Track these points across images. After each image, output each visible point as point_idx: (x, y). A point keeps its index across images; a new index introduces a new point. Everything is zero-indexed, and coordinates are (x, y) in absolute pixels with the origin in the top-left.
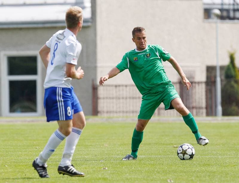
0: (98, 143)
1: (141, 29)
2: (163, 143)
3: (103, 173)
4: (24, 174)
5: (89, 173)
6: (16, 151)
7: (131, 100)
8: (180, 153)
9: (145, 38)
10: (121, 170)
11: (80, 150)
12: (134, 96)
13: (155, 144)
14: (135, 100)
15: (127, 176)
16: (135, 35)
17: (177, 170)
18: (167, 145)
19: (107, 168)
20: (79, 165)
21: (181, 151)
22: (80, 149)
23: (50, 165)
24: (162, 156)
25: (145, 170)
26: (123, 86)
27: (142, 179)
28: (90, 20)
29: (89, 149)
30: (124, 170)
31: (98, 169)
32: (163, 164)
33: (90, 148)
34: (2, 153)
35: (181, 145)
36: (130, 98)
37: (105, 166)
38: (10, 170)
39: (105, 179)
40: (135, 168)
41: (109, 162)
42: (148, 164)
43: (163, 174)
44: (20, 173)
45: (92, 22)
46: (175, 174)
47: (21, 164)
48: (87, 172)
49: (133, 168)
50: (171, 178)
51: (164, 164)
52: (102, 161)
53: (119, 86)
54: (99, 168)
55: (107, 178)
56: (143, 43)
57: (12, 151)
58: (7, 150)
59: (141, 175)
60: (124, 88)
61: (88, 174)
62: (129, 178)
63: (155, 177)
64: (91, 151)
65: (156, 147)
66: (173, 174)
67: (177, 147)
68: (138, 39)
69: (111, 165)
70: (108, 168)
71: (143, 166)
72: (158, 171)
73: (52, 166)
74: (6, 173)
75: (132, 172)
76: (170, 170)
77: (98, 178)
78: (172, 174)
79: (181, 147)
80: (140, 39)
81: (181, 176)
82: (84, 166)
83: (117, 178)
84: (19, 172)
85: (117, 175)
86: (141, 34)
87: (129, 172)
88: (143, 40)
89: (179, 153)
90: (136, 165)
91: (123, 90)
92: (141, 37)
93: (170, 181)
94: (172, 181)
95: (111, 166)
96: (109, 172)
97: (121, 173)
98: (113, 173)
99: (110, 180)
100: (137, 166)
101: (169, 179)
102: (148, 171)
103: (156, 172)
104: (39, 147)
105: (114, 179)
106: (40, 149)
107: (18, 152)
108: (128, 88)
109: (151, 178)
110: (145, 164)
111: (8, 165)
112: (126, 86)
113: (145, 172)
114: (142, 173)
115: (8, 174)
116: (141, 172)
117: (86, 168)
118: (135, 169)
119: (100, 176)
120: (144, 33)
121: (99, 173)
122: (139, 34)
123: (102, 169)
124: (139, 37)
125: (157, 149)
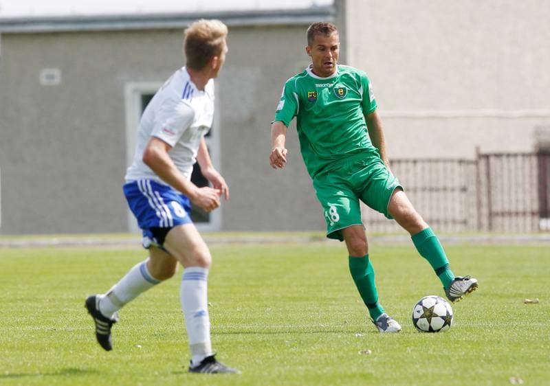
0: (348, 295)
1: (328, 26)
2: (499, 292)
3: (361, 363)
4: (180, 366)
5: (329, 361)
6: (161, 312)
7: (427, 195)
8: (421, 317)
9: (337, 48)
10: (403, 355)
11: (309, 310)
12: (434, 185)
13: (481, 295)
14: (435, 195)
15: (417, 369)
16: (313, 40)
17: (532, 357)
18: (508, 297)
19: (370, 351)
20: (305, 344)
21: (422, 312)
22: (309, 308)
23: (240, 343)
24: (497, 323)
25: (459, 355)
26: (407, 161)
27: (452, 377)
28: (332, 11)
29: (330, 307)
30: (408, 356)
31: (351, 353)
32: (499, 342)
33: (332, 305)
34: (130, 316)
35: (419, 301)
36: (424, 189)
37: (367, 346)
38: (149, 355)
39: (365, 376)
40: (434, 351)
41: (376, 338)
42: (466, 341)
43: (500, 365)
44: (170, 363)
45: (335, 15)
46: (527, 365)
47: (173, 341)
48: (325, 359)
49: (431, 352)
50: (518, 375)
51: (502, 341)
52: (360, 335)
53: (399, 161)
54: (353, 351)
55: (371, 374)
56: (330, 60)
57: (153, 313)
58: (141, 309)
59: (448, 368)
60: (411, 165)
61: (327, 364)
62: (421, 374)
63: (481, 371)
64: (334, 311)
65: (483, 302)
66: (522, 364)
67: (531, 302)
68: (319, 49)
69: (380, 345)
70: (373, 351)
71: (453, 346)
72: (488, 357)
73: (244, 346)
74: (138, 362)
75: (429, 359)
76: (516, 355)
77: (349, 373)
78: (520, 364)
79: (420, 304)
80: (323, 49)
81: (542, 368)
82: (317, 347)
83: (394, 374)
84: (168, 359)
85: (394, 366)
86: (328, 38)
87: (421, 361)
88: (330, 53)
89: (418, 319)
90: (437, 345)
91: (407, 171)
92: (326, 44)
93: (517, 381)
94: (521, 382)
95: (381, 347)
96: (375, 359)
97: (403, 361)
98: (385, 363)
99: (377, 379)
100: (439, 346)
101: (513, 376)
102: (466, 358)
103: (482, 361)
104: (215, 303)
105: (385, 377)
106: (216, 307)
107: (165, 315)
108: (419, 166)
109: (473, 374)
110: (458, 342)
111: (142, 345)
112: (415, 162)
113: (458, 360)
114: (451, 362)
115: (143, 365)
116: (449, 359)
117: (322, 351)
118: (435, 353)
119: (354, 369)
120: (334, 36)
121: (352, 362)
122: (322, 37)
123: (359, 353)
124: (322, 44)
125: (485, 306)
